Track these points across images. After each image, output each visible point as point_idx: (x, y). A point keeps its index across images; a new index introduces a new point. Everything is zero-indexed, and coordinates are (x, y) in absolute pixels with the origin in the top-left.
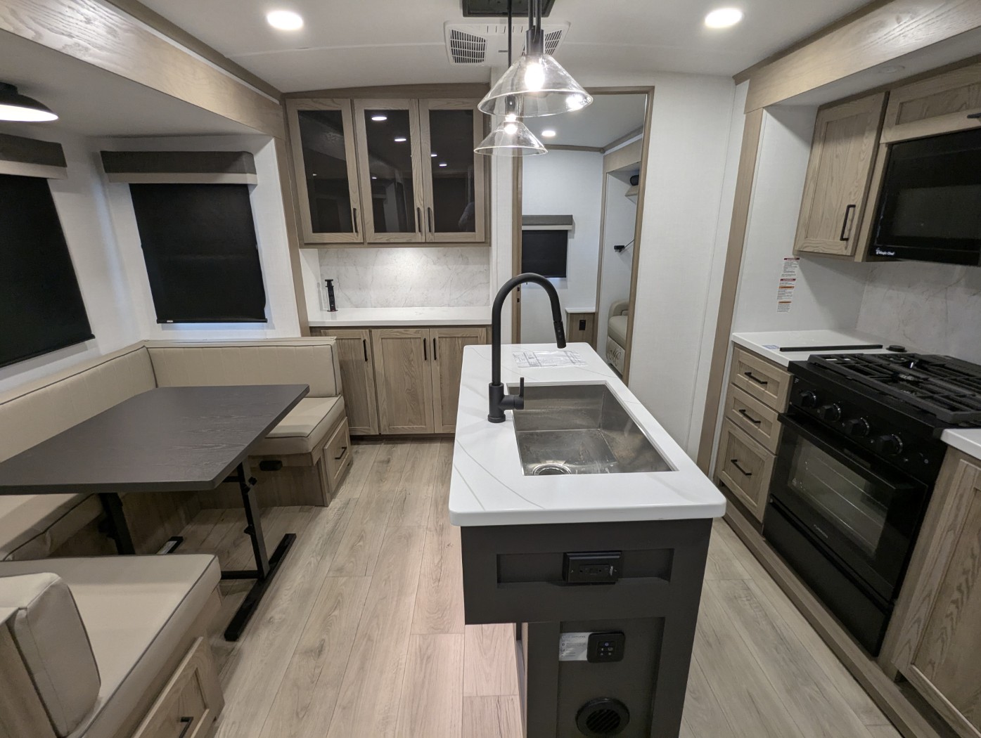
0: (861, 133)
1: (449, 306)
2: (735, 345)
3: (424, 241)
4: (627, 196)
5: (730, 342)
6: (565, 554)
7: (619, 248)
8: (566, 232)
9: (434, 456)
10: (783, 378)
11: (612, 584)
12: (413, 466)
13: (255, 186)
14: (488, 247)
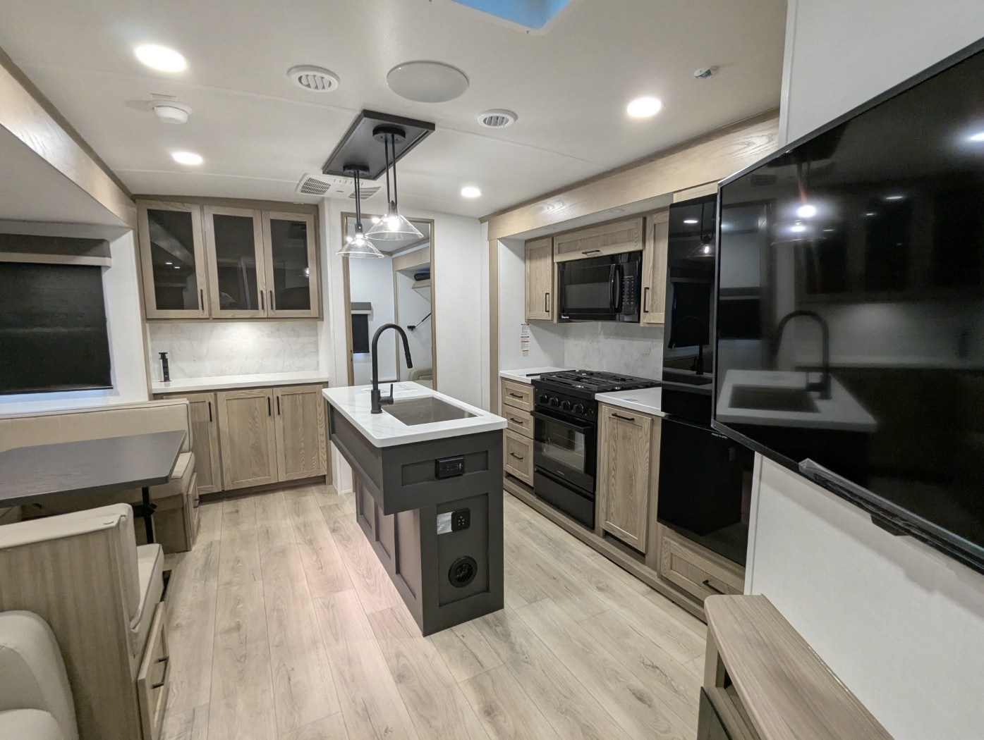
0: (545, 257)
1: (282, 371)
2: (502, 378)
3: (266, 316)
4: (413, 288)
5: (499, 378)
6: (436, 460)
7: (411, 328)
8: (366, 315)
9: (281, 500)
10: (530, 391)
11: (461, 475)
12: (264, 510)
13: (108, 267)
14: (319, 323)
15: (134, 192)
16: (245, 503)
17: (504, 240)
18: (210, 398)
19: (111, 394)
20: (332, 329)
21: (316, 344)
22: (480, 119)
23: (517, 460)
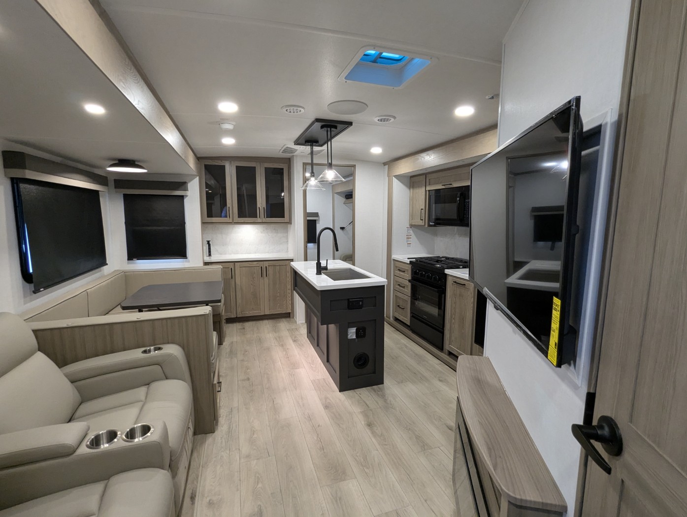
0: (421, 187)
1: (268, 253)
2: (394, 260)
3: (261, 222)
4: (344, 204)
5: (392, 260)
6: (348, 300)
7: (342, 228)
8: (315, 220)
9: (266, 325)
10: (409, 268)
11: (361, 308)
12: (258, 328)
13: (187, 196)
14: (289, 225)
15: (198, 156)
16: (248, 325)
17: (396, 177)
18: (231, 266)
19: (186, 262)
20: (296, 228)
21: (287, 238)
22: (376, 119)
23: (401, 309)
